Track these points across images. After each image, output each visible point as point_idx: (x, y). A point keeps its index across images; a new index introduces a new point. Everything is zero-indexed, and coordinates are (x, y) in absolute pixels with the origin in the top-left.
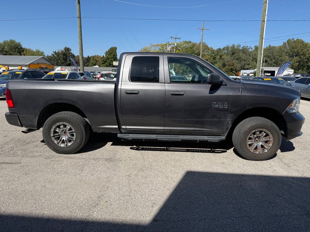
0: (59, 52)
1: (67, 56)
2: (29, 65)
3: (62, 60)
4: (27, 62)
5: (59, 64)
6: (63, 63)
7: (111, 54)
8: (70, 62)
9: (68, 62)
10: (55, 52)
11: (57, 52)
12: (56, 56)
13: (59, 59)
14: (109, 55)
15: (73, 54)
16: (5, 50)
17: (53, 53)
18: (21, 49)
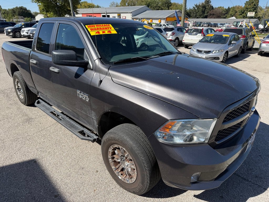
0: (200, 5)
1: (206, 8)
2: (167, 18)
3: (200, 12)
4: (165, 16)
5: (197, 16)
6: (201, 15)
7: (252, 4)
8: (207, 14)
9: (206, 14)
10: (196, 5)
11: (198, 4)
12: (196, 9)
13: (199, 11)
14: (249, 5)
15: (212, 6)
16: (159, 5)
17: (194, 6)
18: (170, 4)
